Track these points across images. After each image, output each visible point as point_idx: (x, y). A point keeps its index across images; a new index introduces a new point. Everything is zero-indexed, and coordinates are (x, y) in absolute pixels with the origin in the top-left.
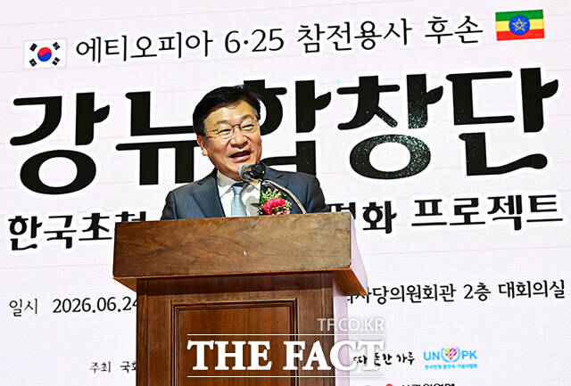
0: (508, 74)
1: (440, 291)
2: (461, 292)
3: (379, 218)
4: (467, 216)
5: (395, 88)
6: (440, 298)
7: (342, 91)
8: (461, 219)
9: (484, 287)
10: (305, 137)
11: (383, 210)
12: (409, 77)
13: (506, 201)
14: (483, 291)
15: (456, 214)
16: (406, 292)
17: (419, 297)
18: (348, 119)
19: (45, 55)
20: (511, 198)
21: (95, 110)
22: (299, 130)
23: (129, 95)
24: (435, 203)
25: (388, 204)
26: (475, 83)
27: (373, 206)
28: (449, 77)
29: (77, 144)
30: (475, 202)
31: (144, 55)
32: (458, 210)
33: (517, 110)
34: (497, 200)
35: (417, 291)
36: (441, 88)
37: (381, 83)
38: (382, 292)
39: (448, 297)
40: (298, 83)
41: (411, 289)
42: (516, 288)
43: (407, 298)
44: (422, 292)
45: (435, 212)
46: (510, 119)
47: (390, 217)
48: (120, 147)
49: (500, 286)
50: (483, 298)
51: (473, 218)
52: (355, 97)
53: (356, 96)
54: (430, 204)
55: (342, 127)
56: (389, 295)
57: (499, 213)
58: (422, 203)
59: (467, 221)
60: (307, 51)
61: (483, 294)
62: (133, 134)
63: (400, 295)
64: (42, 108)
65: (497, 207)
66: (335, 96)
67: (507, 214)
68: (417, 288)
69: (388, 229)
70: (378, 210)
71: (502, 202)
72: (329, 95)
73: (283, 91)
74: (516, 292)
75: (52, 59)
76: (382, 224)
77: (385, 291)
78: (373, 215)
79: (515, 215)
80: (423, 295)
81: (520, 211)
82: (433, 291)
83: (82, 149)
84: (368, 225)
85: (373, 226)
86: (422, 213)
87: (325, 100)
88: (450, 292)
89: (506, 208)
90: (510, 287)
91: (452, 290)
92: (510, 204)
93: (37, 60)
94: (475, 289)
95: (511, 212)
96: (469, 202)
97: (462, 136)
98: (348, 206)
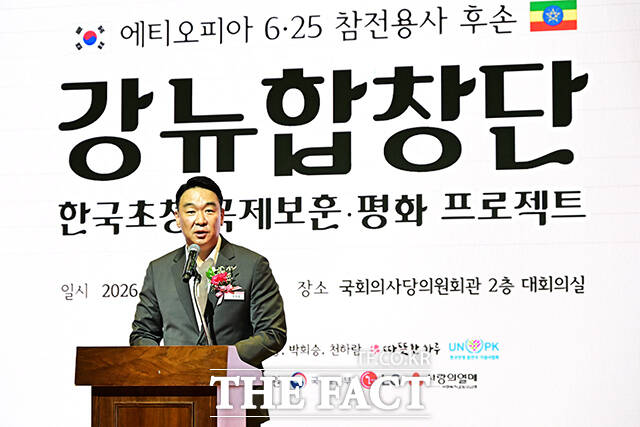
0: (539, 67)
1: (466, 284)
2: (486, 285)
3: (411, 211)
4: (495, 210)
5: (429, 79)
6: (466, 291)
7: (378, 81)
8: (489, 213)
9: (508, 281)
10: (341, 127)
11: (415, 203)
12: (444, 68)
13: (533, 195)
14: (507, 285)
15: (484, 208)
16: (434, 284)
17: (447, 289)
18: (383, 110)
19: (90, 38)
20: (537, 193)
21: (140, 95)
22: (336, 120)
23: (172, 82)
24: (464, 196)
25: (419, 197)
26: (507, 75)
27: (405, 199)
28: (483, 69)
29: (123, 130)
30: (502, 197)
31: (186, 41)
32: (486, 204)
33: (547, 104)
34: (524, 195)
35: (444, 283)
36: (474, 80)
37: (416, 74)
38: (411, 283)
39: (474, 290)
40: (336, 73)
41: (439, 281)
42: (538, 283)
43: (435, 290)
44: (450, 284)
45: (464, 206)
46: (540, 113)
47: (421, 210)
48: (164, 135)
49: (523, 280)
50: (507, 291)
51: (500, 213)
52: (390, 88)
53: (391, 86)
54: (460, 197)
55: (377, 118)
56: (418, 287)
57: (525, 208)
58: (452, 197)
59: (495, 216)
60: (345, 39)
61: (506, 288)
62: (176, 121)
63: (428, 287)
64: (88, 93)
65: (523, 202)
66: (371, 86)
67: (533, 210)
68: (444, 281)
69: (419, 222)
70: (409, 202)
71: (529, 197)
72: (364, 86)
73: (320, 80)
74: (539, 286)
75: (97, 43)
76: (413, 216)
77: (415, 283)
78: (405, 208)
79: (541, 210)
80: (450, 287)
81: (545, 207)
82: (460, 284)
83: (128, 136)
84: (400, 218)
85: (405, 219)
86: (452, 206)
87: (361, 90)
88: (476, 284)
89: (532, 203)
90: (533, 281)
91: (478, 284)
92: (536, 199)
93: (83, 44)
94: (500, 282)
95: (537, 207)
96: (497, 197)
97: (493, 130)
98: (381, 198)
